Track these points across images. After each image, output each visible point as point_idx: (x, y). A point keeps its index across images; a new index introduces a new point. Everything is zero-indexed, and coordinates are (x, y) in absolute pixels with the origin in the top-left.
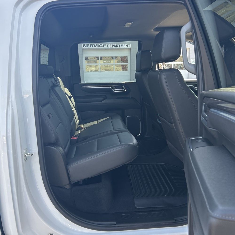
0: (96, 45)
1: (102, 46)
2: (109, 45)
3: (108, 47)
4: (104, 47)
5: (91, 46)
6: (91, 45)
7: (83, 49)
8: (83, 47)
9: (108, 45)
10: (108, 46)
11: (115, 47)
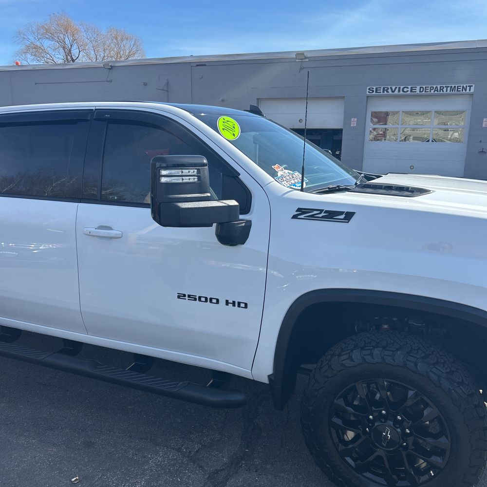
0: (396, 88)
1: (408, 90)
2: (424, 87)
3: (420, 92)
4: (411, 91)
5: (385, 91)
6: (386, 89)
7: (368, 97)
8: (369, 92)
9: (421, 88)
10: (421, 90)
11: (436, 92)
